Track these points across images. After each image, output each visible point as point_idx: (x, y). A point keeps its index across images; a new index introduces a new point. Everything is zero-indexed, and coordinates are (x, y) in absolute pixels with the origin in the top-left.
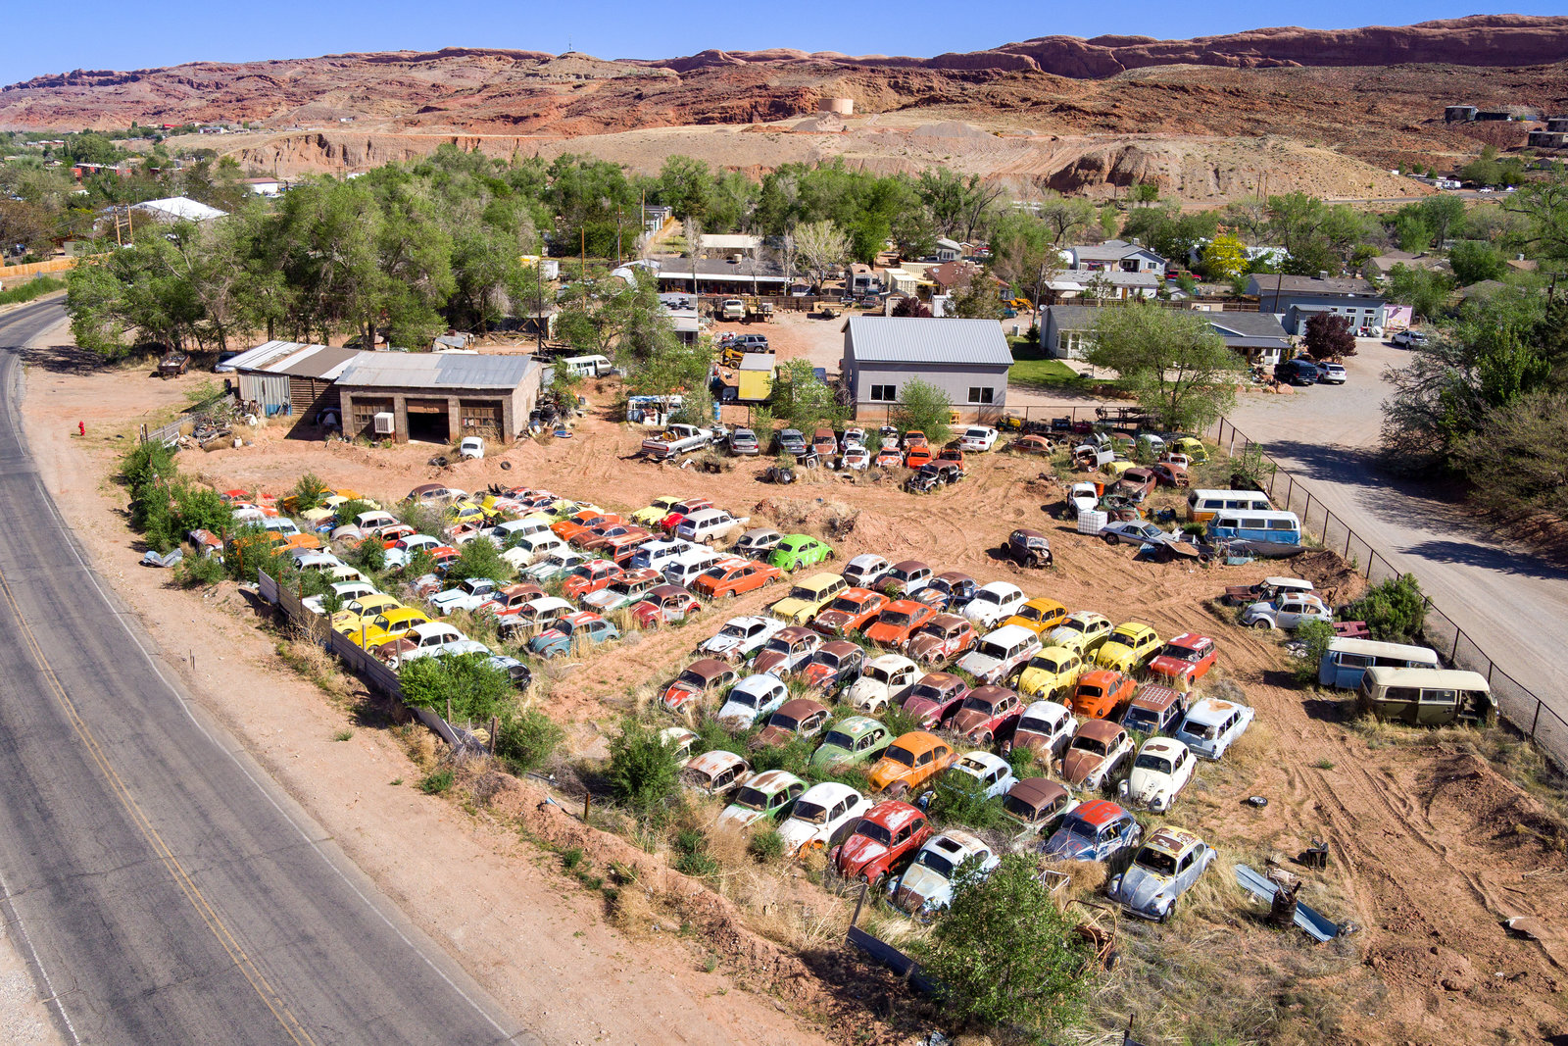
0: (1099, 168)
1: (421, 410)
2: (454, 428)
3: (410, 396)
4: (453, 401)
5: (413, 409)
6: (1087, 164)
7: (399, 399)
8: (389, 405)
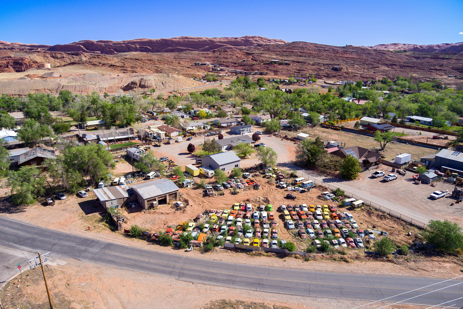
0: (136, 84)
1: (161, 199)
2: (168, 201)
3: (159, 197)
4: (167, 195)
5: (159, 199)
6: (133, 83)
7: (157, 198)
8: (155, 200)
